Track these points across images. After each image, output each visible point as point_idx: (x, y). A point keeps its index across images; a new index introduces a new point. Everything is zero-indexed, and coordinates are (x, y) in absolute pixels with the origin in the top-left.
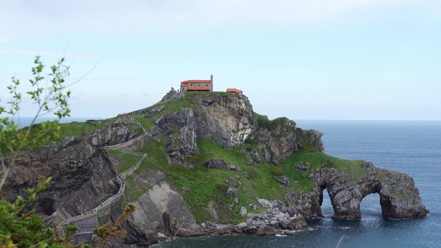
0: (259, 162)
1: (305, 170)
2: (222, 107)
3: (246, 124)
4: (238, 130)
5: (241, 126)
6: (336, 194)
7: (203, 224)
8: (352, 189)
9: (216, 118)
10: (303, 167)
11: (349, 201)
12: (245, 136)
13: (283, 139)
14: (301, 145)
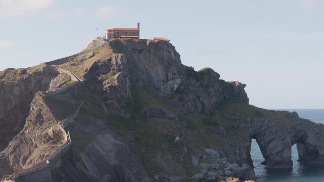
0: (192, 113)
1: (236, 120)
2: (152, 56)
3: (175, 74)
4: (168, 80)
5: (170, 76)
6: (268, 144)
7: (156, 177)
8: (284, 139)
9: (147, 67)
10: (234, 117)
11: (282, 151)
12: (176, 86)
13: (211, 90)
14: (227, 97)
